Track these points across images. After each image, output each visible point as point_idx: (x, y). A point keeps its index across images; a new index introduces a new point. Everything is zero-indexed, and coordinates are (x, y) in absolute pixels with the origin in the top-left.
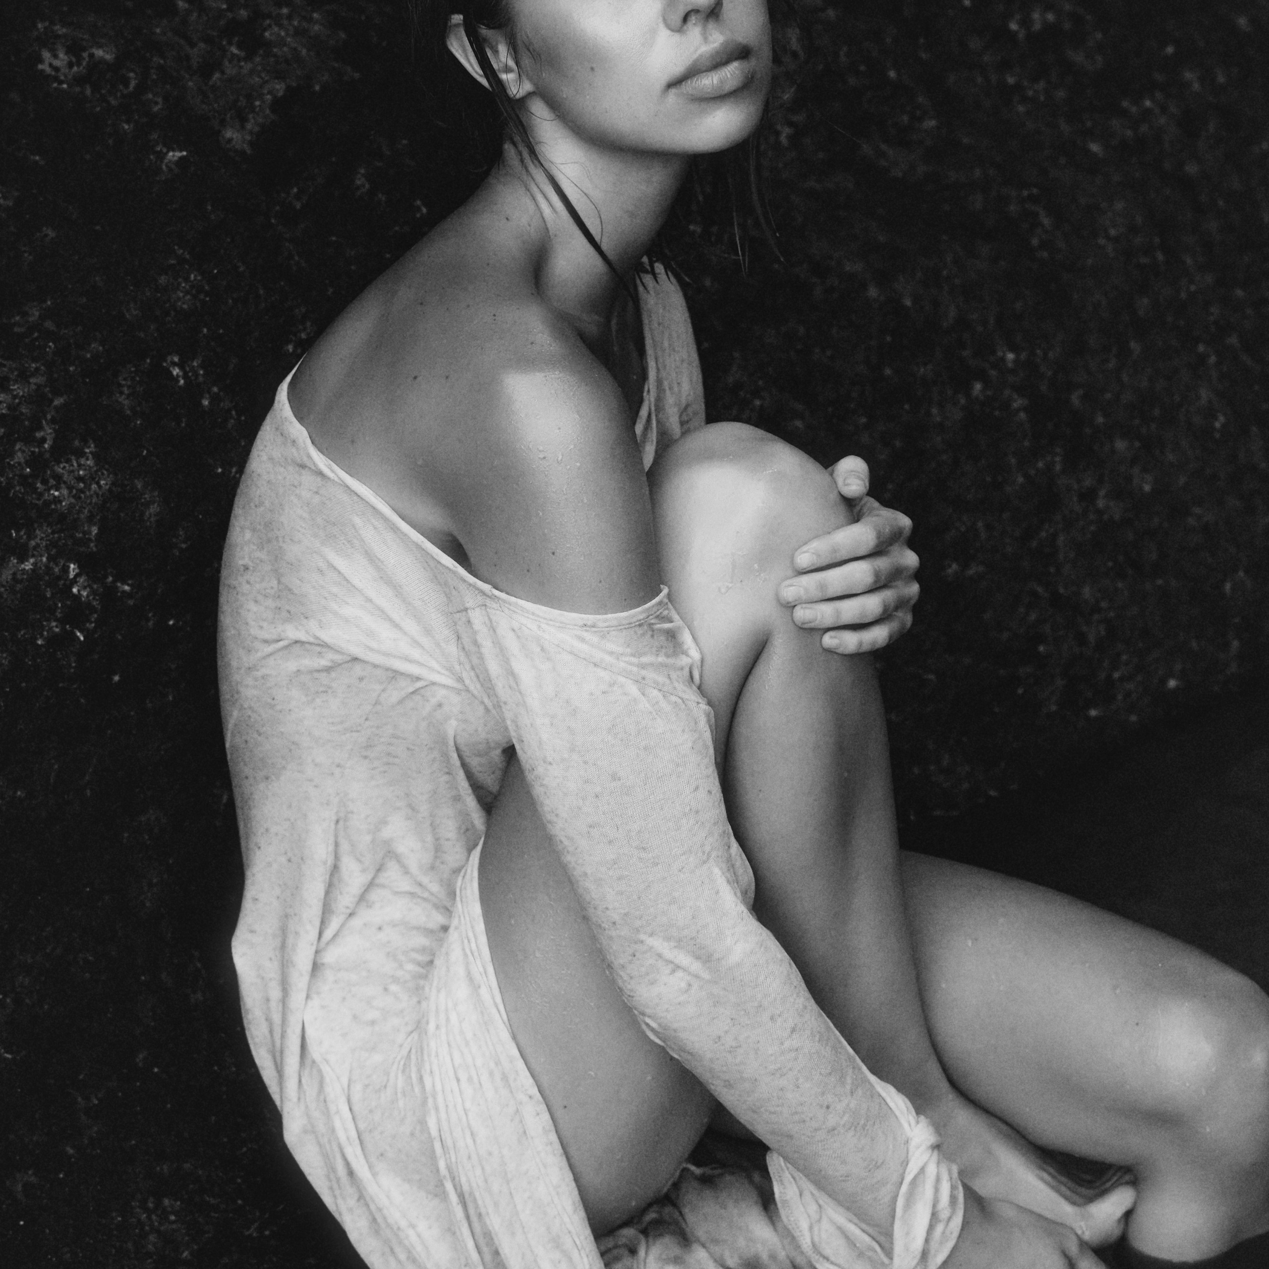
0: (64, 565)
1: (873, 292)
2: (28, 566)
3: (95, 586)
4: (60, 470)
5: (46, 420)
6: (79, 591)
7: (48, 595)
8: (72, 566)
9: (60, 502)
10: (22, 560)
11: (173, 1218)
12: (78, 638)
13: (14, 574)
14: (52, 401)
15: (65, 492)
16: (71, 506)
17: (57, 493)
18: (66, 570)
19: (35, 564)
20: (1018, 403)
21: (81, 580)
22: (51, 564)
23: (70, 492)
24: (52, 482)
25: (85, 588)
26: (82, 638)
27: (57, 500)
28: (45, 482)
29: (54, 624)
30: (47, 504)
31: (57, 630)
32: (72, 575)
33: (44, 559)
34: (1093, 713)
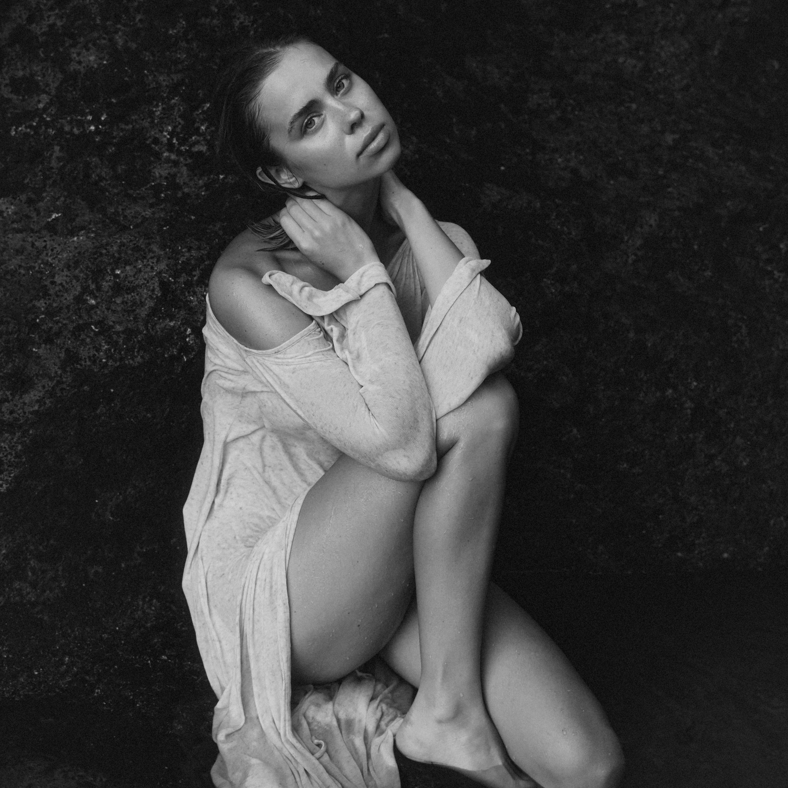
0: (186, 328)
1: (631, 335)
2: (172, 324)
3: (197, 341)
4: (197, 290)
5: (199, 268)
6: (189, 340)
7: (175, 338)
8: (189, 329)
9: (193, 302)
10: (171, 321)
11: (153, 608)
12: (184, 359)
13: (166, 326)
14: (205, 261)
15: (196, 299)
16: (196, 305)
17: (192, 298)
18: (186, 330)
19: (174, 324)
20: (689, 404)
21: (192, 336)
22: (181, 326)
23: (197, 300)
24: (192, 293)
25: (192, 340)
26: (185, 360)
27: (191, 301)
28: (189, 292)
29: (175, 350)
30: (187, 301)
31: (175, 353)
32: (188, 333)
33: (179, 323)
34: (679, 554)
